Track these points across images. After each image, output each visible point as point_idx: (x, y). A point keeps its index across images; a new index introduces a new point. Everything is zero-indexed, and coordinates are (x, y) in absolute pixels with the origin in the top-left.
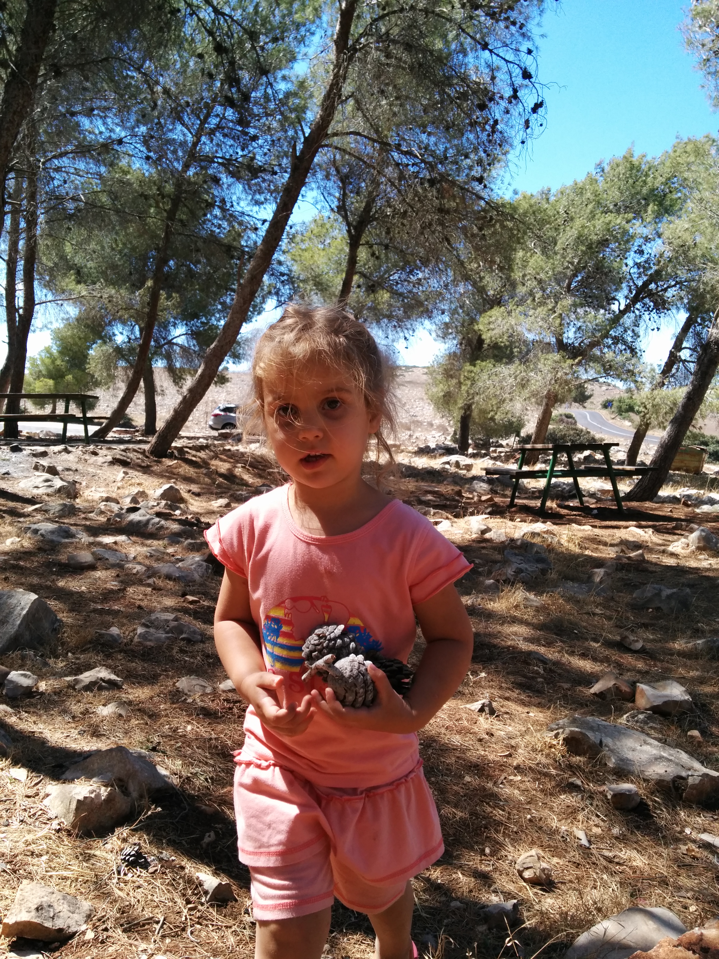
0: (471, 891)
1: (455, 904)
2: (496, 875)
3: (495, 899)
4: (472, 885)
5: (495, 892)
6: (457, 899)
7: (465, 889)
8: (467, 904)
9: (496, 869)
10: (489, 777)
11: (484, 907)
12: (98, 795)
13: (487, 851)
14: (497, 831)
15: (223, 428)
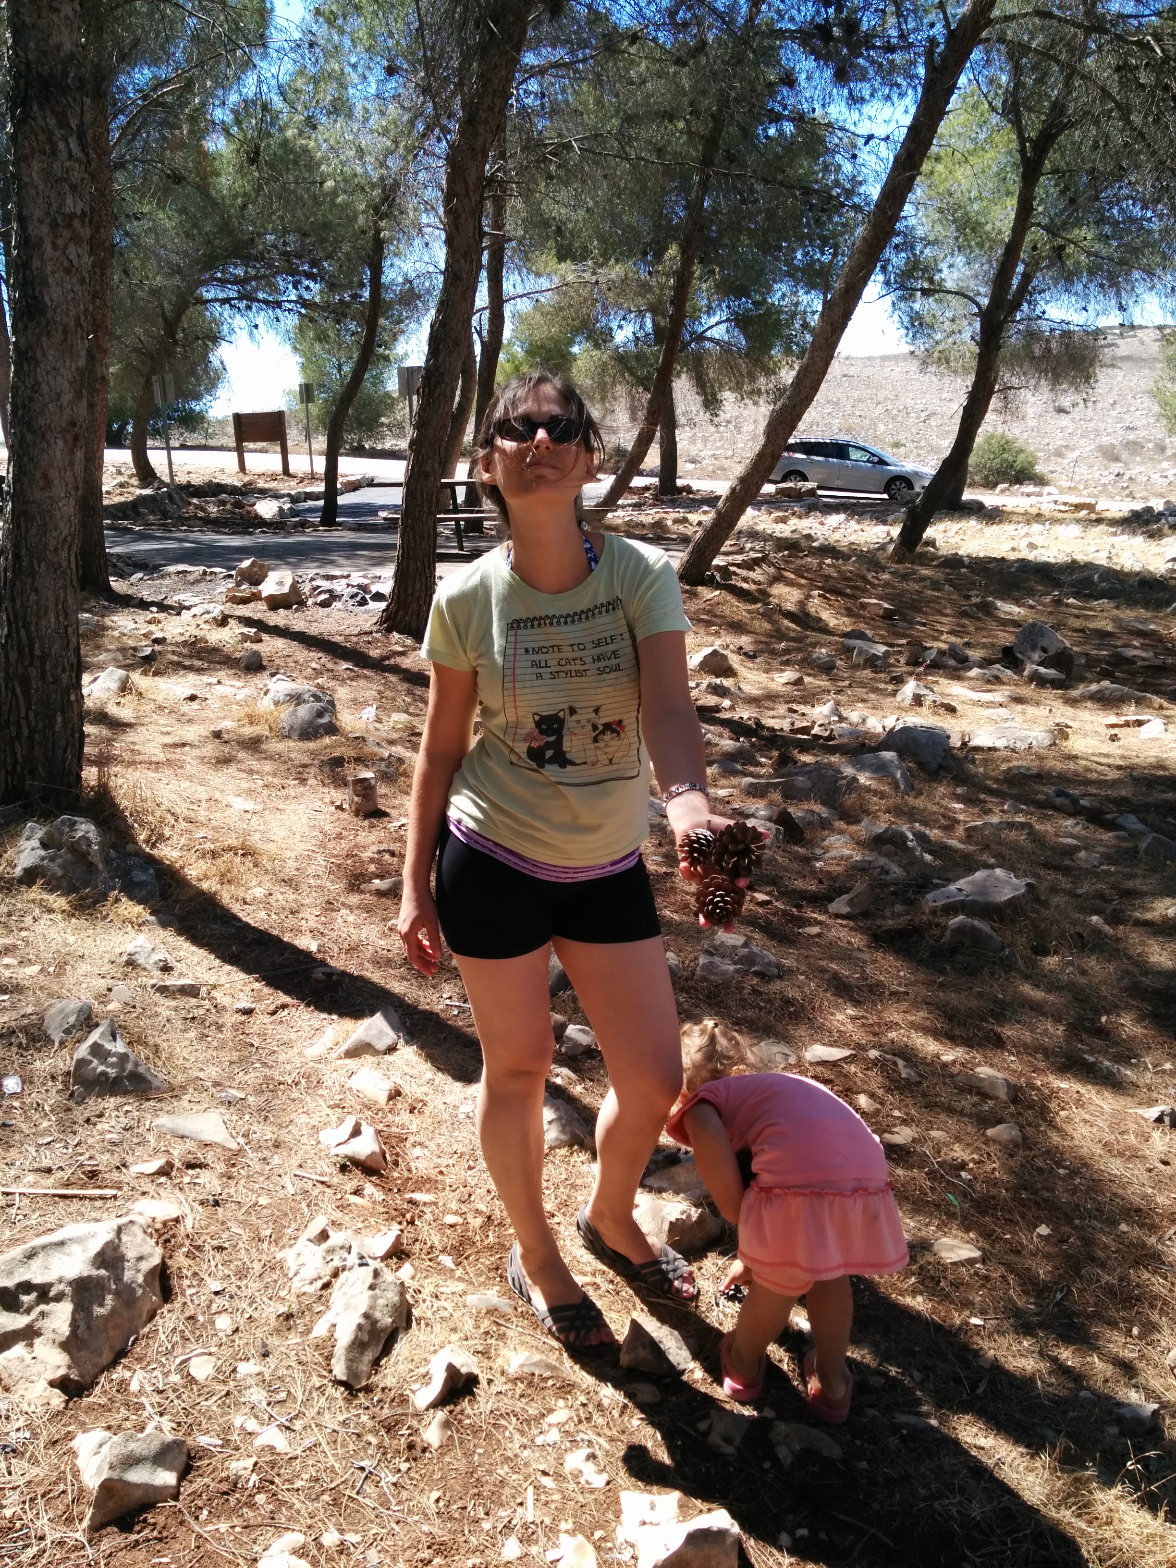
0: (1106, 1381)
1: (1083, 1394)
2: (1141, 1365)
3: (1134, 1397)
4: (1109, 1374)
5: (1136, 1386)
6: (1088, 1388)
7: (1100, 1378)
8: (1099, 1396)
9: (1142, 1357)
10: (1153, 1228)
11: (1119, 1404)
12: (689, 1216)
13: (1135, 1331)
14: (1152, 1306)
15: (784, 480)
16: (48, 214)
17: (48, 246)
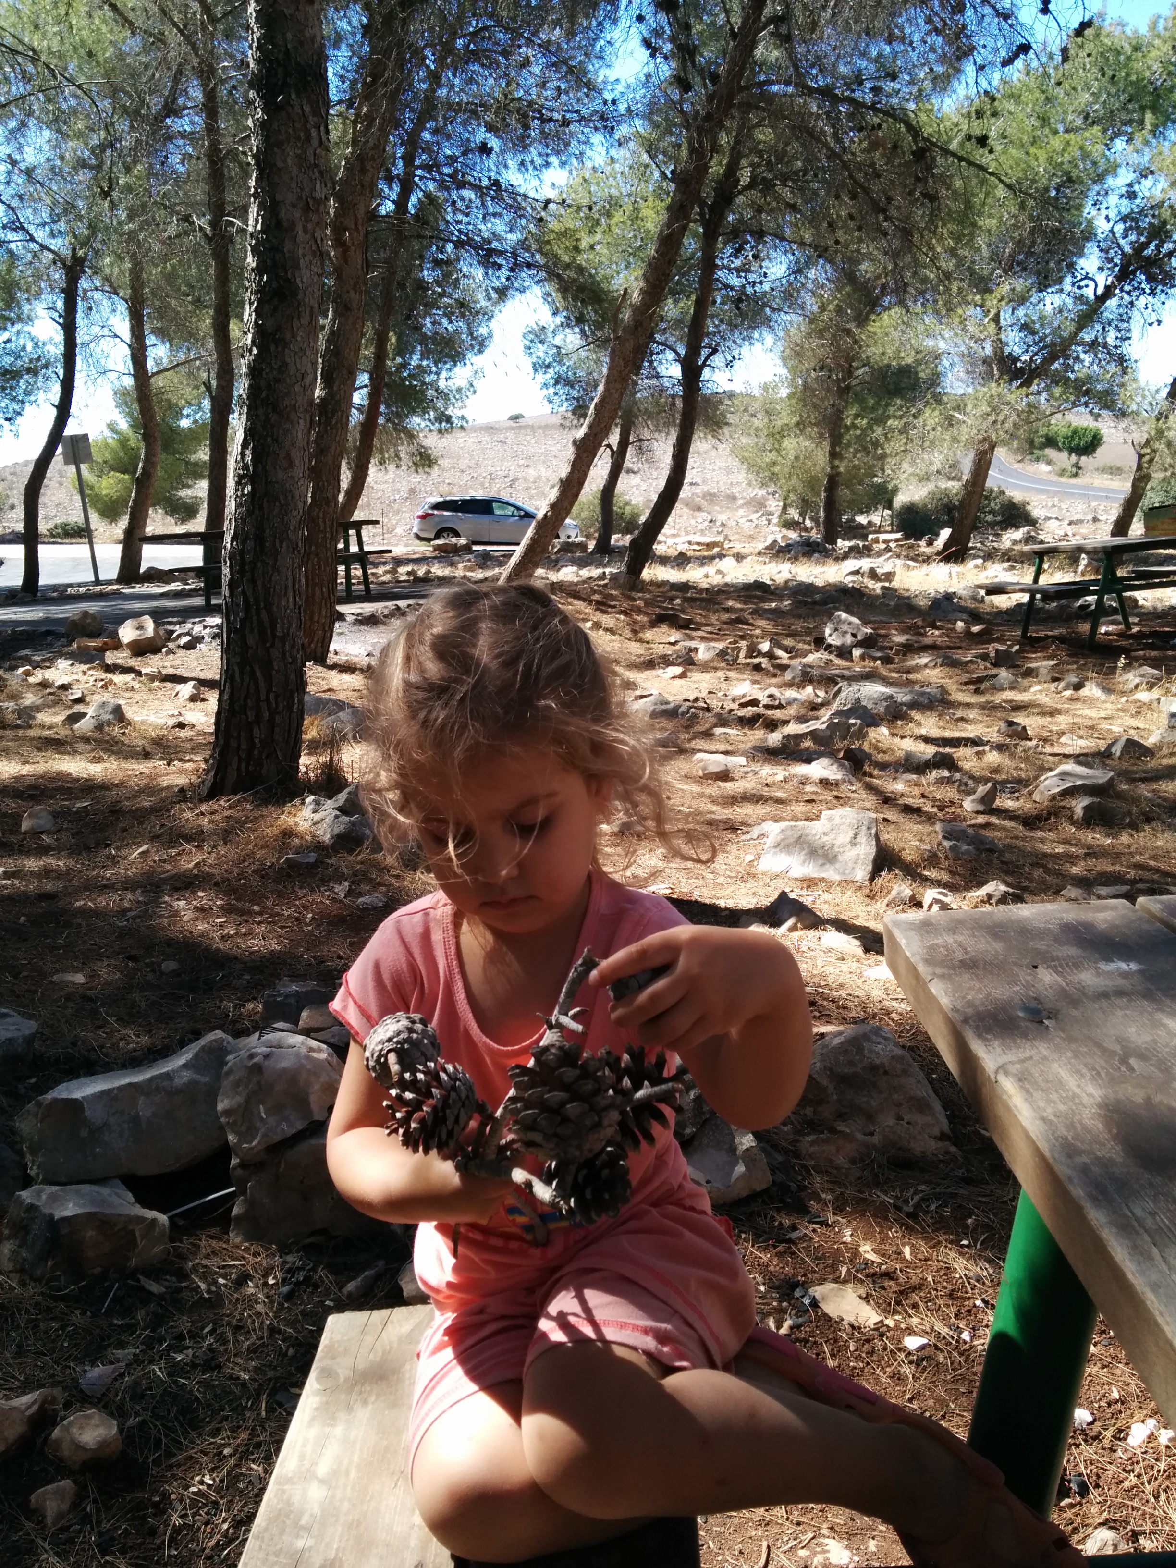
15: (437, 536)
16: (300, 198)
17: (299, 229)
